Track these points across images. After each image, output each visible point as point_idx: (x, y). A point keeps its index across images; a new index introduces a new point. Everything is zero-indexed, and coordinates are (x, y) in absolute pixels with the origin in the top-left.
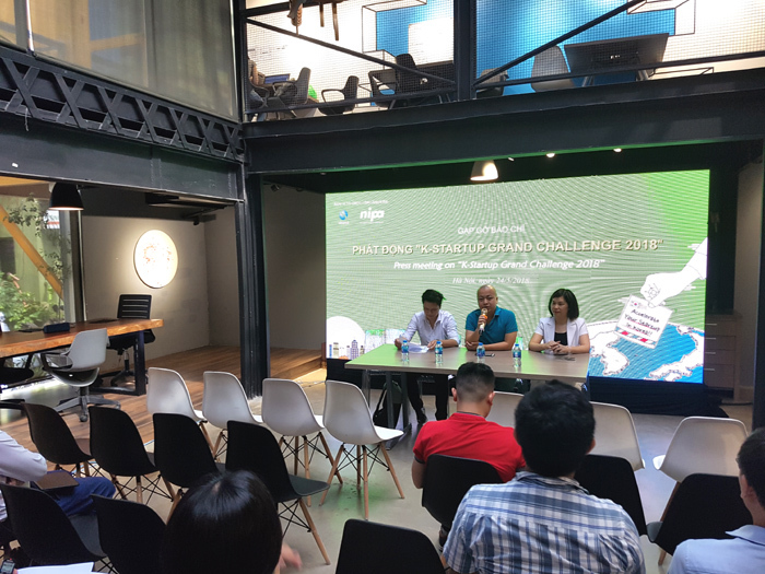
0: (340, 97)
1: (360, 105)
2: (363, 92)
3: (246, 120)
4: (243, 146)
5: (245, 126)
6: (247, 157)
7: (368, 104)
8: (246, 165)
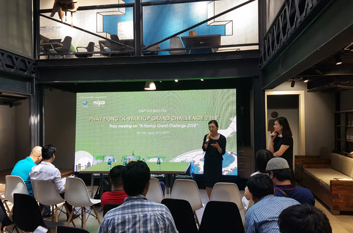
0: (86, 51)
1: (95, 54)
2: (97, 49)
3: (37, 58)
4: (35, 70)
5: (36, 61)
6: (37, 75)
7: (99, 54)
8: (36, 78)
